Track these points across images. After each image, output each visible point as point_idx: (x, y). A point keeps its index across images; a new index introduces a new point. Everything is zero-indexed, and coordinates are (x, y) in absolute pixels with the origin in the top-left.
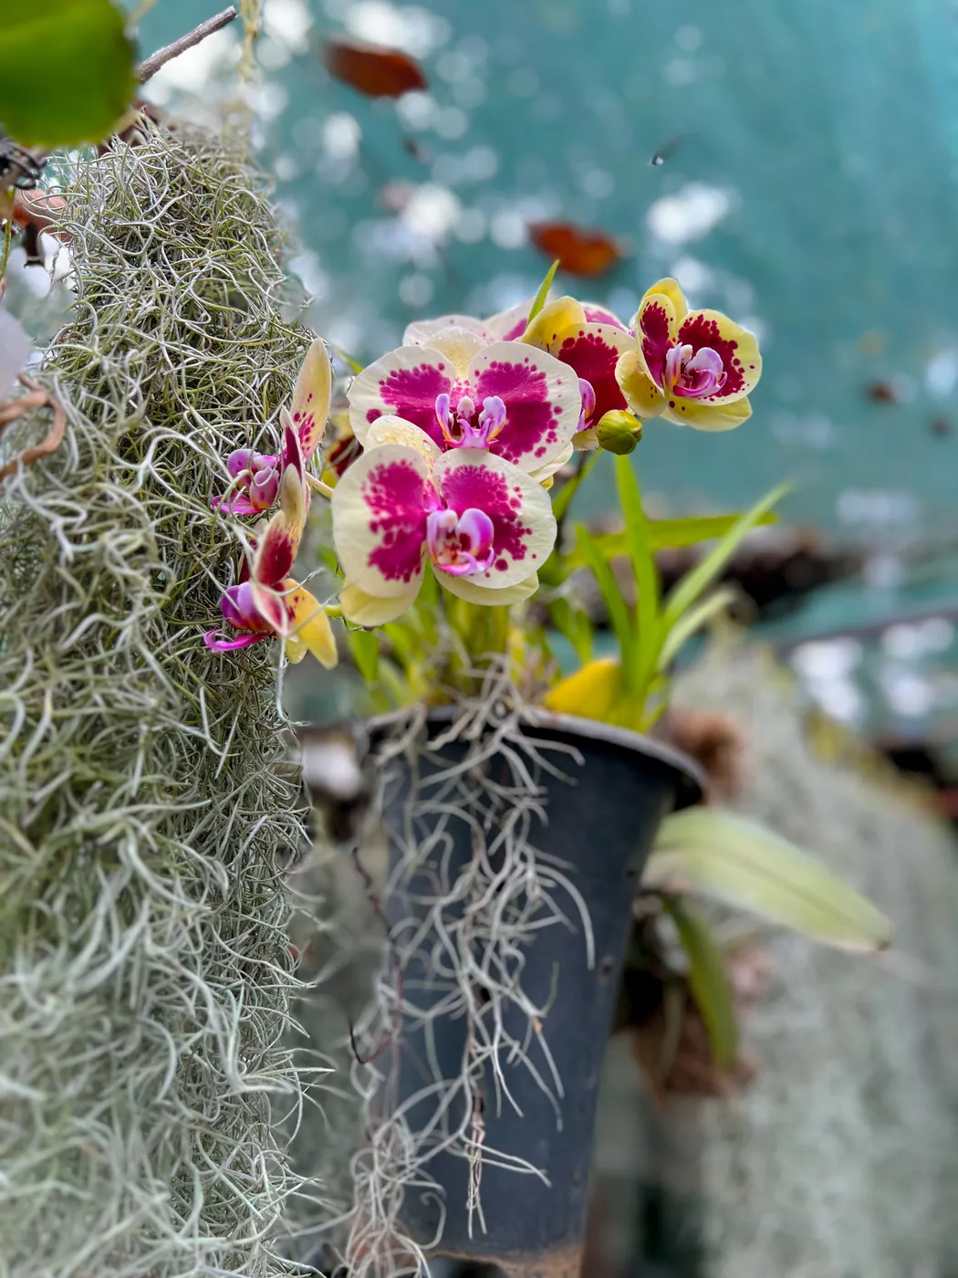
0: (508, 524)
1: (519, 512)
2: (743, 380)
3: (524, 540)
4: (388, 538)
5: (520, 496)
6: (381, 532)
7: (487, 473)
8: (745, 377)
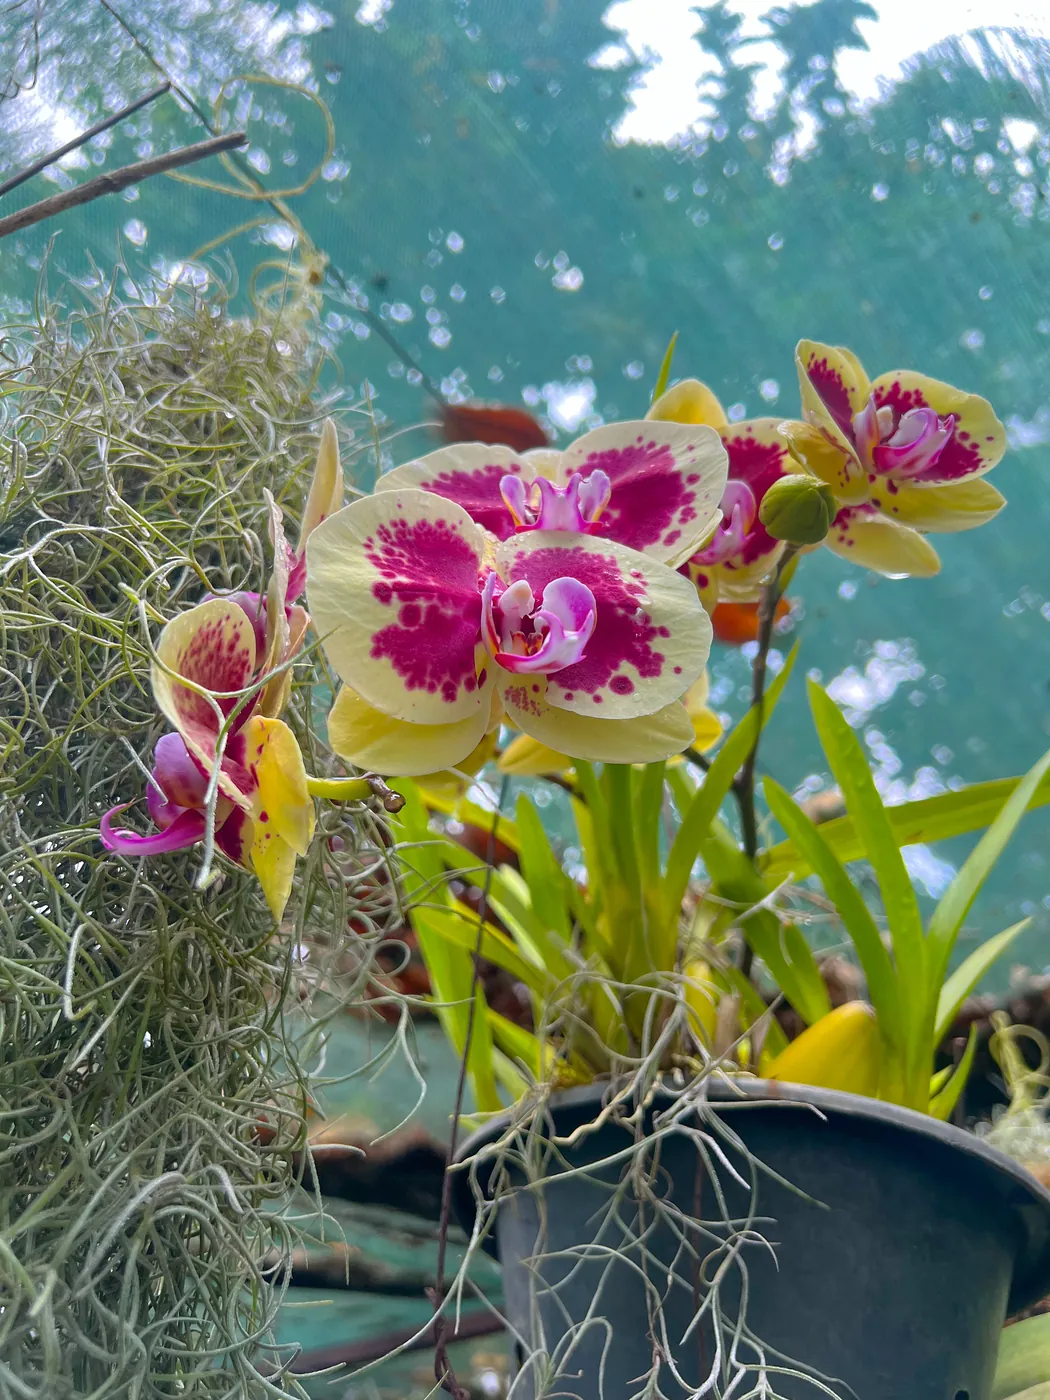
0: (625, 617)
1: (642, 600)
2: (979, 457)
3: (657, 645)
4: (409, 615)
5: (644, 584)
6: (397, 604)
7: (586, 555)
8: (982, 453)
